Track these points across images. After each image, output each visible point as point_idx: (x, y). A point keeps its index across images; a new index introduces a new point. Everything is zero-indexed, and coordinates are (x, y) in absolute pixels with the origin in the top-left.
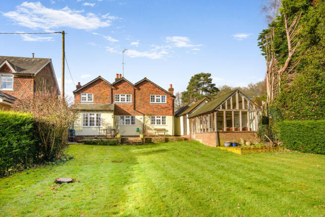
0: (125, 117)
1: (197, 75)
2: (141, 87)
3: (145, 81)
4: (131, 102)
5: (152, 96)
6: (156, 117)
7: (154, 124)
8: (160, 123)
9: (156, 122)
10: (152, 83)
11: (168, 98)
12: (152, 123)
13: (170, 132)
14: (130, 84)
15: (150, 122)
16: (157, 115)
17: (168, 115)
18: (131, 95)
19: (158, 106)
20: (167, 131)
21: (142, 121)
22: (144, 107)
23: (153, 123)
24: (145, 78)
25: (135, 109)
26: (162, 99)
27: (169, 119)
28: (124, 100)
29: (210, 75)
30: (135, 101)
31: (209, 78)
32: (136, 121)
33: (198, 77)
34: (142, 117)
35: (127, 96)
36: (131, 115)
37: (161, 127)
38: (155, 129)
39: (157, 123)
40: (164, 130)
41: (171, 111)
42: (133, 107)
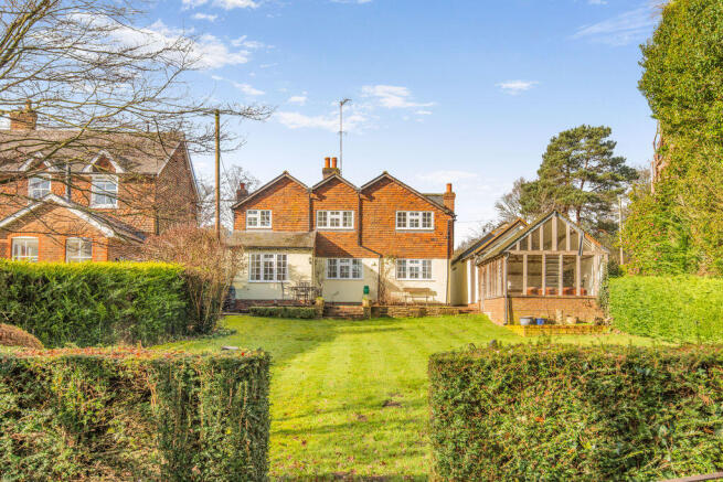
0: (338, 260)
1: (567, 135)
2: (374, 194)
3: (385, 180)
4: (352, 227)
5: (399, 214)
6: (408, 261)
7: (404, 276)
8: (417, 276)
9: (408, 274)
10: (401, 184)
11: (437, 216)
12: (399, 276)
13: (442, 295)
14: (350, 186)
15: (393, 272)
16: (411, 256)
17: (437, 256)
18: (353, 213)
19: (415, 235)
20: (435, 294)
21: (376, 269)
22: (381, 239)
23: (401, 274)
24: (385, 173)
25: (361, 243)
26: (424, 220)
27: (440, 267)
28: (337, 223)
29: (607, 132)
30: (361, 225)
31: (605, 140)
32: (363, 271)
33: (571, 138)
34: (377, 261)
35: (345, 214)
36: (351, 256)
37: (420, 283)
38: (406, 290)
39: (412, 275)
40: (426, 291)
41: (445, 248)
42: (357, 237)
